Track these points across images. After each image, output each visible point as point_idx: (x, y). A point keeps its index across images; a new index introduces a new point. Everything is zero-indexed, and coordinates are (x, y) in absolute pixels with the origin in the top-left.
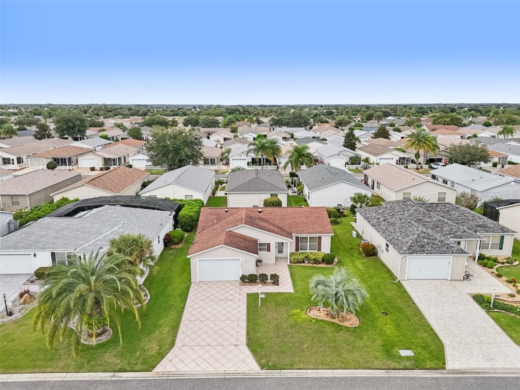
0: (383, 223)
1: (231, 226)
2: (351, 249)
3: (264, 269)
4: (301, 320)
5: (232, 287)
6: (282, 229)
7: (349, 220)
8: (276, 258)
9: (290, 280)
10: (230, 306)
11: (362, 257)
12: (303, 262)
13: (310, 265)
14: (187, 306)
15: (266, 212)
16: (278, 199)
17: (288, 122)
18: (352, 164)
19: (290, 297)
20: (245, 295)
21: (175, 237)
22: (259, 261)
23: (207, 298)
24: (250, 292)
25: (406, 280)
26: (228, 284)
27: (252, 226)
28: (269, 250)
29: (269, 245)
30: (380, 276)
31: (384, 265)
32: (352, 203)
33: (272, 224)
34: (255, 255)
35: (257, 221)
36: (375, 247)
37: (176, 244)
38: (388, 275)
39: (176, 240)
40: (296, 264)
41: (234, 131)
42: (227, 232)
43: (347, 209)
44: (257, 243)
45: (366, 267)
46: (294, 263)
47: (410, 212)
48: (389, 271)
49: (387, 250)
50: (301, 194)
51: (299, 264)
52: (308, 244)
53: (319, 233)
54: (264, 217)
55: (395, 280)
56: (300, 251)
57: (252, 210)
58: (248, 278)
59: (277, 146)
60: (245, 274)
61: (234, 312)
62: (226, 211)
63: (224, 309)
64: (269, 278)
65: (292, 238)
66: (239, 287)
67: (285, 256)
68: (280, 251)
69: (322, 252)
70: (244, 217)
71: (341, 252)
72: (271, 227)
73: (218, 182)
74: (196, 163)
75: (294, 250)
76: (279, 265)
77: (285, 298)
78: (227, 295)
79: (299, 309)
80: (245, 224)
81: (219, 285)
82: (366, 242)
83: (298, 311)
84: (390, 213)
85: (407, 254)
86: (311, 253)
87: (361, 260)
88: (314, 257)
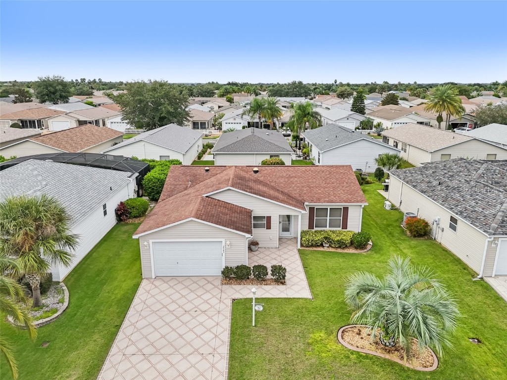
0: (439, 188)
1: (210, 189)
2: (389, 225)
3: (261, 255)
4: (330, 354)
5: (209, 286)
6: (289, 196)
7: (375, 188)
8: (280, 239)
9: (303, 276)
10: (201, 324)
11: (407, 238)
12: (322, 245)
13: (331, 250)
14: (126, 323)
15: (266, 172)
16: (281, 160)
17: (287, 92)
18: (363, 128)
19: (306, 308)
20: (229, 303)
21: (133, 207)
22: (253, 245)
23: (165, 307)
24: (238, 296)
25: (493, 276)
26: (202, 282)
27: (243, 190)
28: (269, 227)
29: (269, 218)
30: (447, 268)
31: (445, 250)
32: (376, 167)
33: (273, 188)
34: (248, 235)
35: (251, 184)
36: (427, 223)
37: (135, 217)
38: (459, 266)
39: (134, 212)
40: (311, 249)
41: (230, 101)
42: (203, 199)
43: (369, 174)
44: (251, 216)
45: (417, 253)
46: (307, 247)
47: (480, 172)
48: (458, 261)
49: (453, 228)
50: (307, 158)
51: (315, 249)
52: (328, 218)
53: (345, 202)
54: (262, 179)
55: (473, 276)
56: (315, 229)
57: (244, 168)
58: (235, 273)
59: (277, 107)
60: (229, 265)
61: (208, 336)
62: (207, 171)
63: (191, 330)
64: (270, 272)
65: (304, 209)
66: (220, 287)
67: (293, 235)
68: (286, 229)
69: (348, 229)
70: (232, 177)
71: (374, 230)
72: (272, 192)
73: (207, 145)
74: (180, 124)
75: (306, 228)
76: (285, 250)
77: (298, 308)
78: (197, 302)
79: (323, 331)
80: (232, 186)
81: (187, 283)
82: (412, 215)
83: (323, 334)
84: (446, 173)
85: (499, 234)
86: (333, 232)
87: (407, 242)
88: (338, 238)
